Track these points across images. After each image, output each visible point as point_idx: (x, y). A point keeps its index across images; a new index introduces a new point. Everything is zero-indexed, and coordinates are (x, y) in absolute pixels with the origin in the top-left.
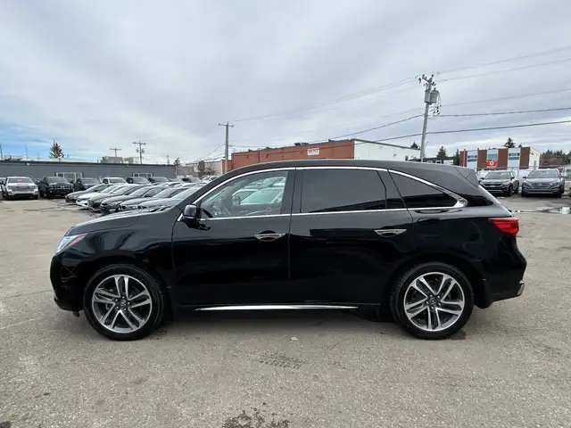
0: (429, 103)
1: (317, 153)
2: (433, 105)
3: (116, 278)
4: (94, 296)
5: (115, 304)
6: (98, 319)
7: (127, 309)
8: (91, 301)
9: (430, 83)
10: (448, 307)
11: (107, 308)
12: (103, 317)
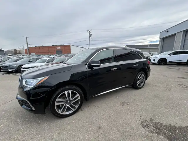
1: (60, 48)
2: (91, 37)
3: (66, 93)
4: (56, 103)
5: (65, 103)
6: (58, 112)
7: (70, 104)
8: (54, 105)
9: (90, 32)
10: (142, 81)
11: (61, 106)
12: (60, 110)
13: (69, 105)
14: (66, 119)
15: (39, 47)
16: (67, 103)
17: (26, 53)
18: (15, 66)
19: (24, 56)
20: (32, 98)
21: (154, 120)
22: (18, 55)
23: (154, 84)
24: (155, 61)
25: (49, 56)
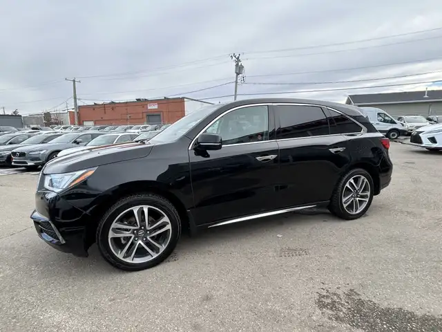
0: (238, 74)
1: (156, 107)
2: (240, 75)
3: (136, 210)
4: (111, 232)
5: (133, 236)
6: (116, 254)
7: (147, 239)
8: (108, 238)
9: (238, 60)
10: (362, 197)
11: (123, 242)
12: (122, 251)
13: (143, 241)
14: (136, 275)
15: (104, 106)
16: (137, 236)
17: (73, 123)
18: (42, 152)
19: (65, 128)
20: (63, 218)
21: (359, 295)
22: (52, 128)
23: (404, 209)
24: (436, 142)
25: (127, 128)
